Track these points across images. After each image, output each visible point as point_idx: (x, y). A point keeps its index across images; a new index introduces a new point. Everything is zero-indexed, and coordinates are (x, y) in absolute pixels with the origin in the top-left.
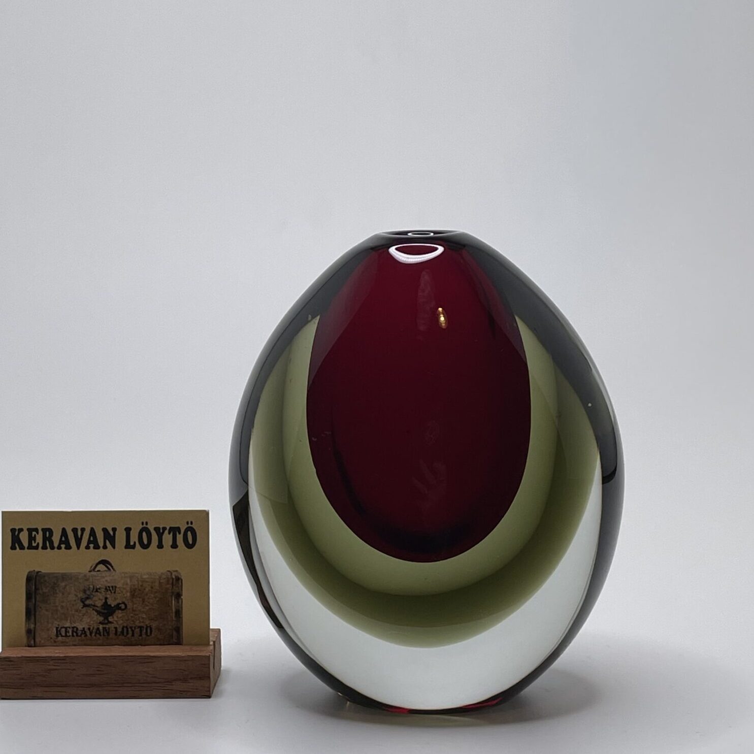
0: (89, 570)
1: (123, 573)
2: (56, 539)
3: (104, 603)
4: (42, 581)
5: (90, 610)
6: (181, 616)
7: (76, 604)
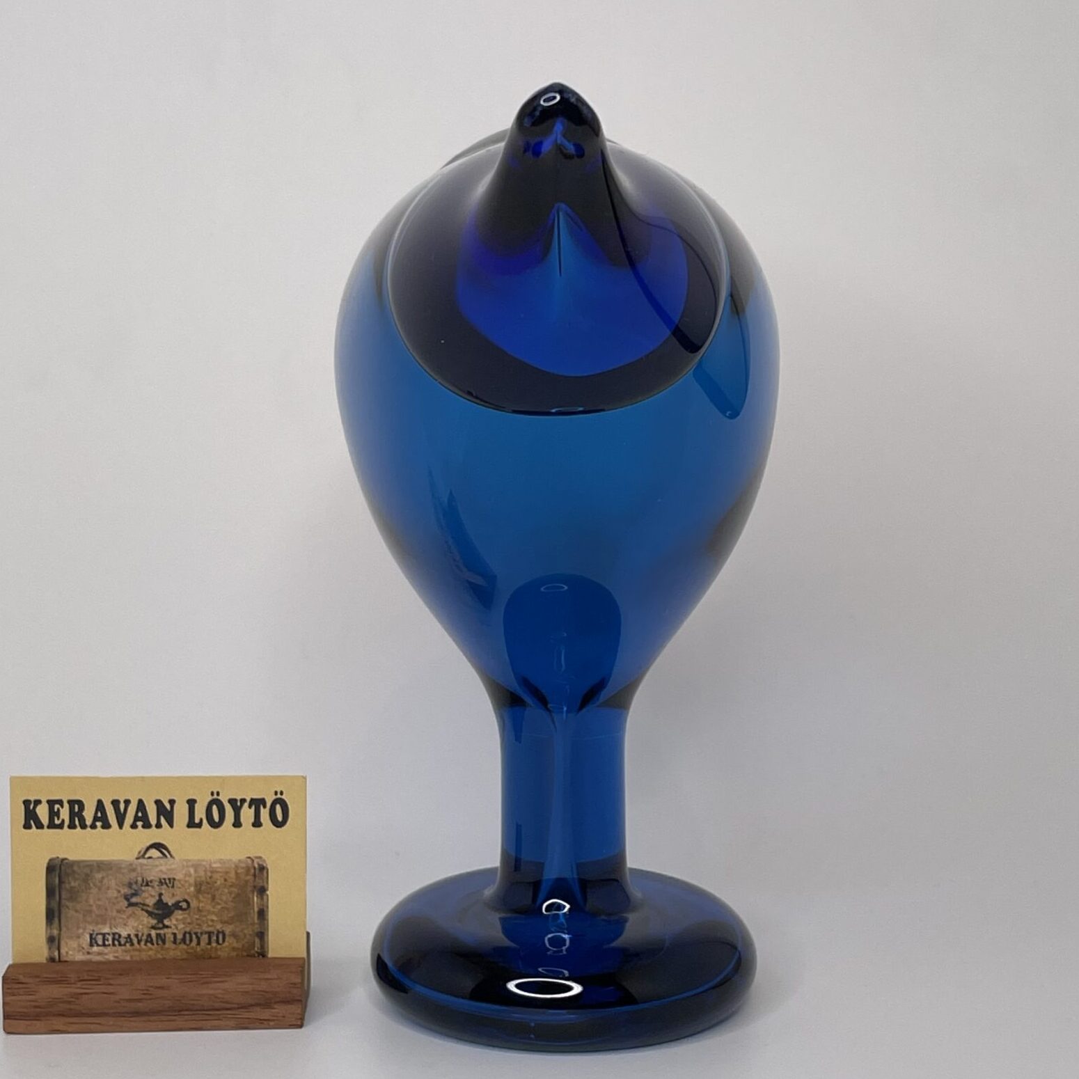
5: (138, 911)
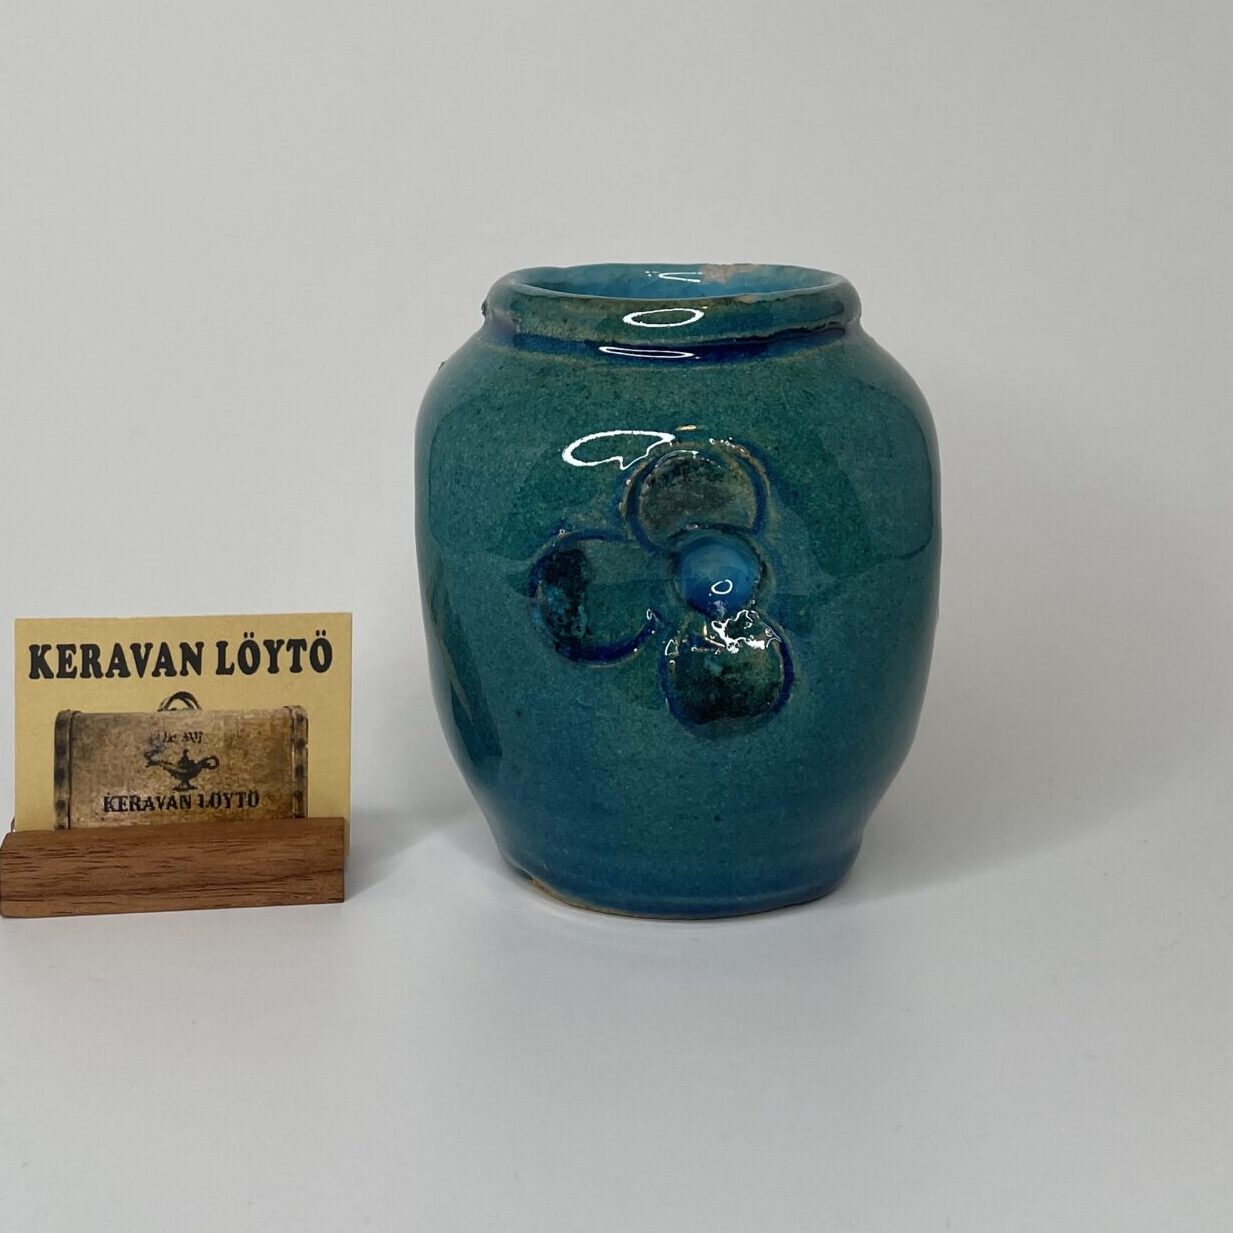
0: (158, 707)
1: (213, 712)
2: (104, 661)
3: (183, 758)
4: (81, 726)
6: (305, 775)
7: (138, 761)
